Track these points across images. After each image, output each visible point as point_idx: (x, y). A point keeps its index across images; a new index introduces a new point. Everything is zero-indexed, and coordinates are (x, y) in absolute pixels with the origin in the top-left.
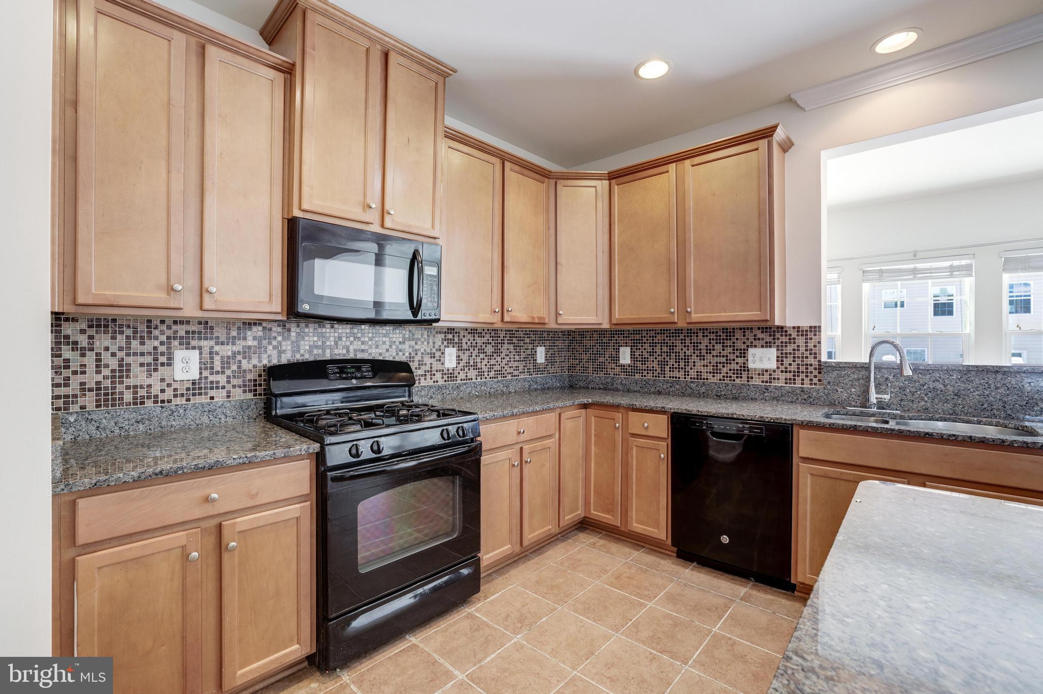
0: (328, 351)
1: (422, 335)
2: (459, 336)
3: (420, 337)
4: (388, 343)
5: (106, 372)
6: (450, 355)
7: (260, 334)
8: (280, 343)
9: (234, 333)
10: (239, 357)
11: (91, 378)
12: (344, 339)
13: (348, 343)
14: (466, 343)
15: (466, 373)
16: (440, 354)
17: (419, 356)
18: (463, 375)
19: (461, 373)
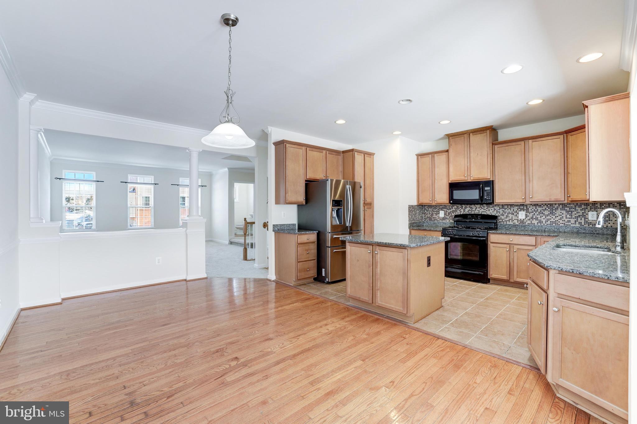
2: (527, 207)
3: (507, 207)
9: (450, 207)
10: (452, 213)
11: (429, 216)
12: (478, 208)
13: (479, 210)
14: (531, 210)
15: (531, 221)
16: (516, 213)
17: (506, 214)
18: (529, 222)
19: (528, 221)
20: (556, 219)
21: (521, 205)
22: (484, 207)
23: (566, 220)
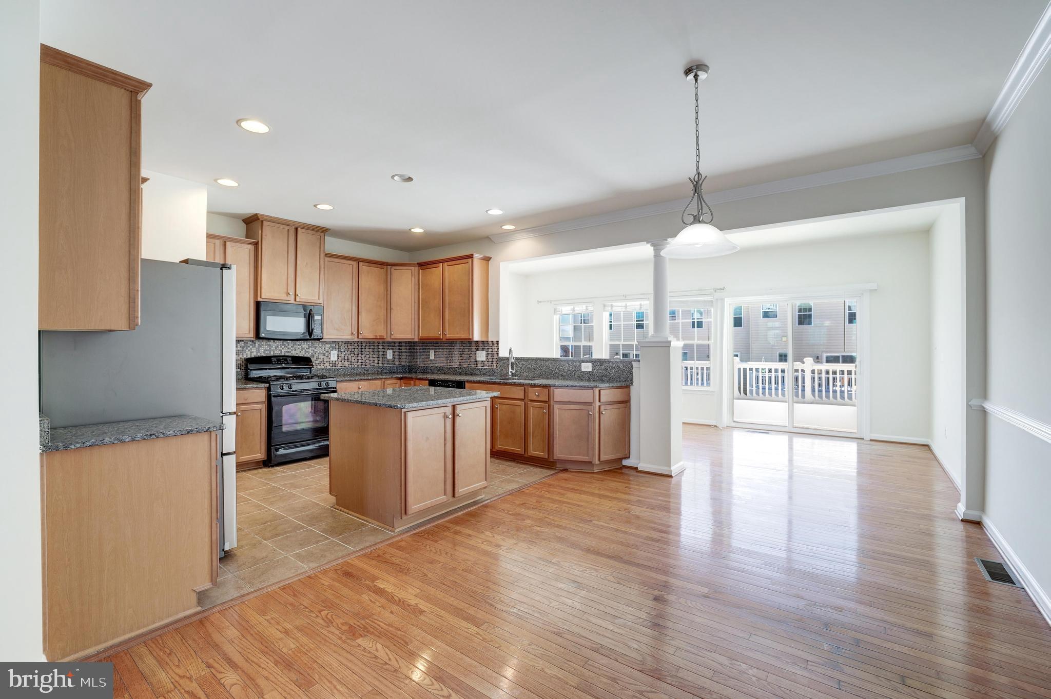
0: (272, 352)
1: (317, 345)
2: (339, 346)
4: (301, 348)
6: (334, 354)
7: (243, 345)
8: (251, 349)
14: (343, 349)
16: (328, 353)
17: (316, 355)
18: (341, 364)
20: (364, 360)
21: (334, 342)
23: (372, 360)
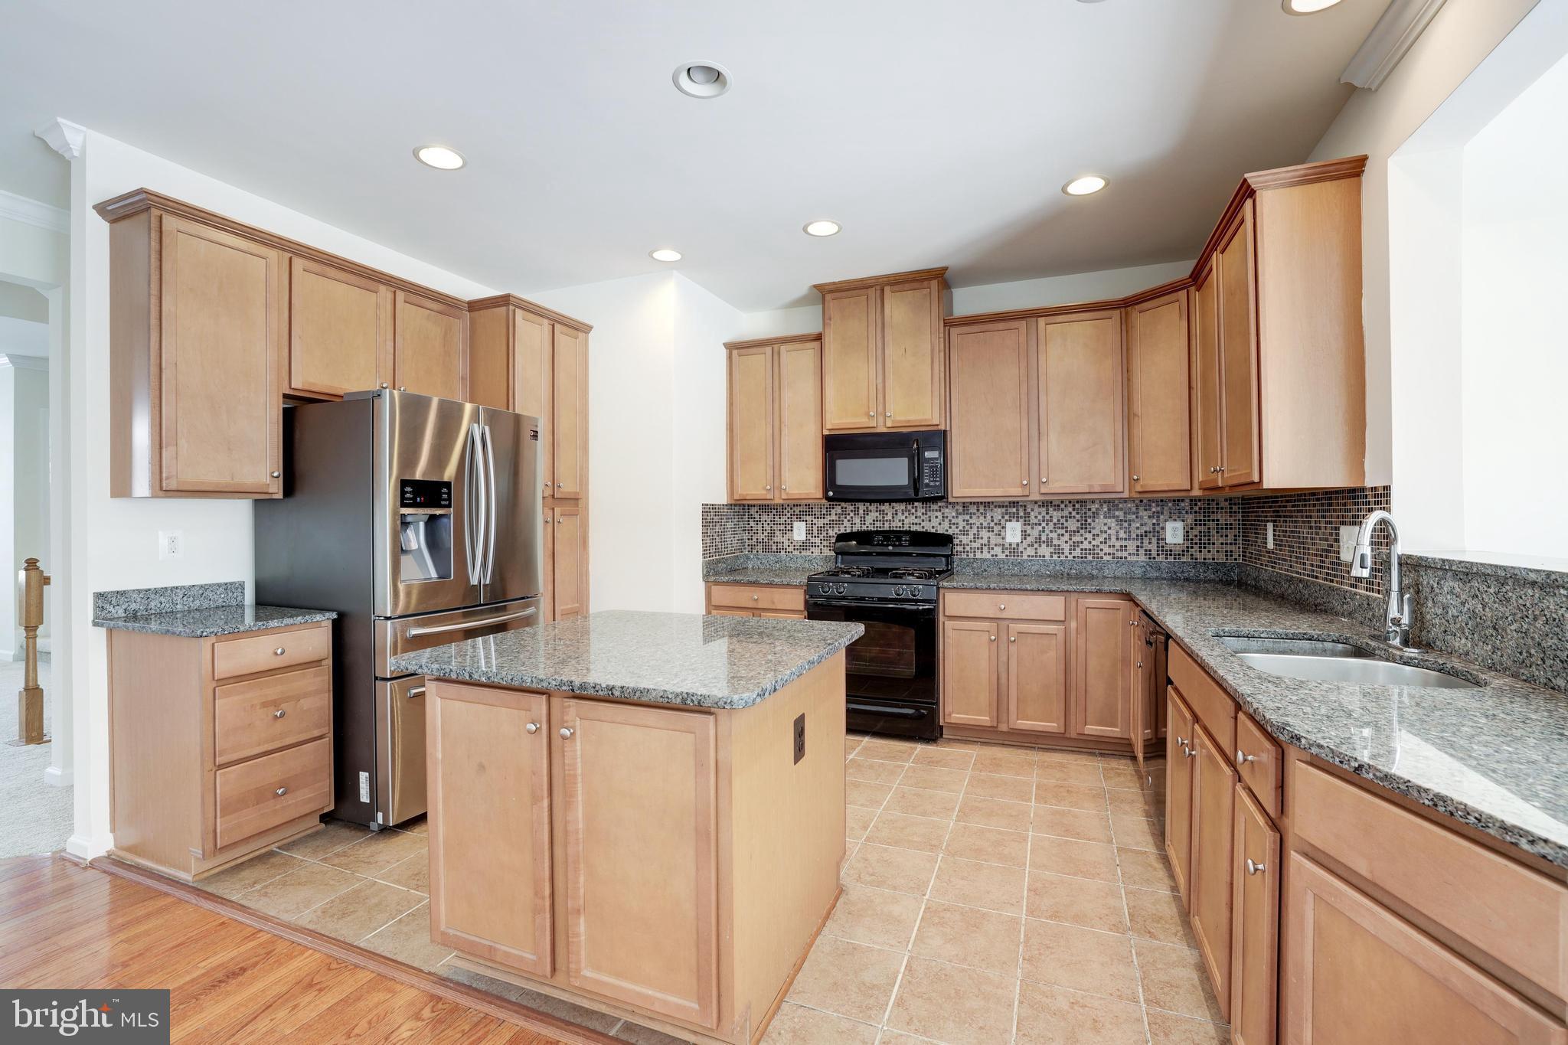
1: (978, 510)
2: (1025, 510)
3: (975, 511)
5: (766, 534)
6: (1013, 529)
9: (824, 511)
10: (827, 527)
11: (761, 537)
12: (900, 514)
13: (904, 517)
15: (1036, 549)
16: (999, 528)
17: (975, 530)
18: (1030, 551)
19: (1029, 549)
20: (1094, 543)
21: (1010, 503)
22: (916, 511)
23: (1118, 544)
